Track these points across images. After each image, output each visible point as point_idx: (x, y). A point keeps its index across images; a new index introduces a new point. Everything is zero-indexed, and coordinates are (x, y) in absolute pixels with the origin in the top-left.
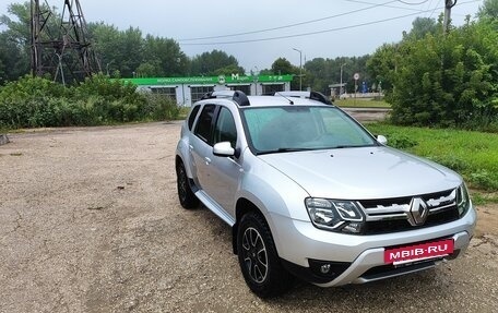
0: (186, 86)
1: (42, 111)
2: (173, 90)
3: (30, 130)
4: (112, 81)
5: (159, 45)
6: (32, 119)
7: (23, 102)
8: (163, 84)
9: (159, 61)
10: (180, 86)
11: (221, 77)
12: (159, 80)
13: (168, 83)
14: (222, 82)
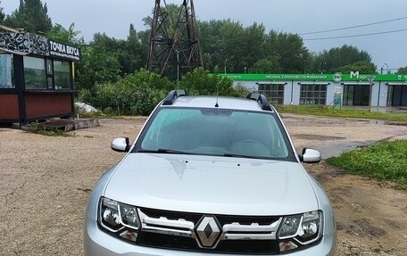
0: (295, 84)
1: (143, 101)
2: (281, 87)
3: (128, 117)
4: (210, 75)
5: (281, 41)
6: (134, 108)
7: (130, 92)
8: (271, 80)
9: (277, 57)
10: (290, 83)
11: (337, 75)
12: (268, 76)
13: (277, 80)
14: (337, 80)
